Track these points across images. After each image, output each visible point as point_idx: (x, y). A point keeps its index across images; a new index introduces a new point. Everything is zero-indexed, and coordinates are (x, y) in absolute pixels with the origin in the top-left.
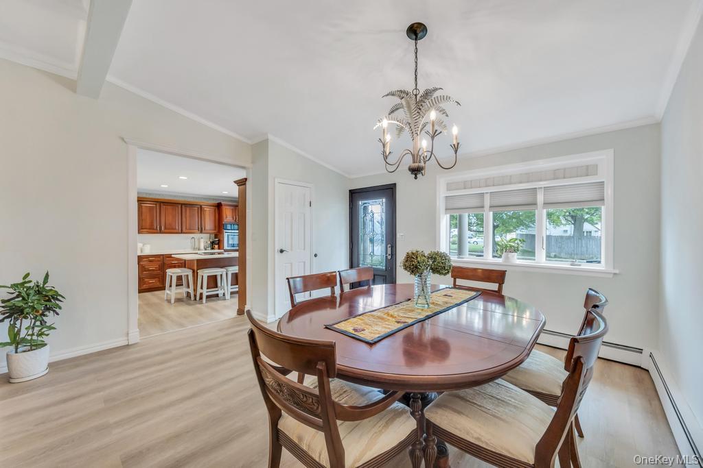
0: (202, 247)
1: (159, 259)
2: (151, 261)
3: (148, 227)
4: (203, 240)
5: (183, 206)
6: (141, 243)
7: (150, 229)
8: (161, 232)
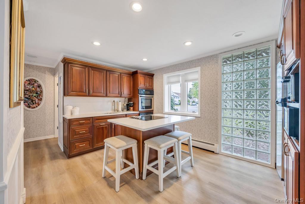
0: (120, 109)
1: (89, 122)
2: (81, 124)
3: (78, 90)
4: (121, 103)
5: (108, 73)
6: (70, 105)
7: (79, 92)
8: (89, 95)
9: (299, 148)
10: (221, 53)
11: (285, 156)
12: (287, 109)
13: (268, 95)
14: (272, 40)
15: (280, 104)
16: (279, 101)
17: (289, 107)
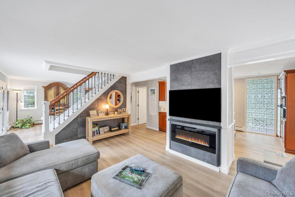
9: (286, 120)
10: (247, 78)
11: (282, 125)
12: (282, 109)
13: (273, 101)
14: (275, 75)
15: (280, 107)
16: (279, 105)
17: (283, 108)
